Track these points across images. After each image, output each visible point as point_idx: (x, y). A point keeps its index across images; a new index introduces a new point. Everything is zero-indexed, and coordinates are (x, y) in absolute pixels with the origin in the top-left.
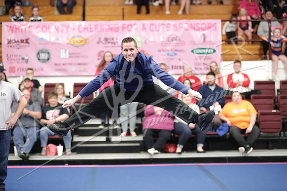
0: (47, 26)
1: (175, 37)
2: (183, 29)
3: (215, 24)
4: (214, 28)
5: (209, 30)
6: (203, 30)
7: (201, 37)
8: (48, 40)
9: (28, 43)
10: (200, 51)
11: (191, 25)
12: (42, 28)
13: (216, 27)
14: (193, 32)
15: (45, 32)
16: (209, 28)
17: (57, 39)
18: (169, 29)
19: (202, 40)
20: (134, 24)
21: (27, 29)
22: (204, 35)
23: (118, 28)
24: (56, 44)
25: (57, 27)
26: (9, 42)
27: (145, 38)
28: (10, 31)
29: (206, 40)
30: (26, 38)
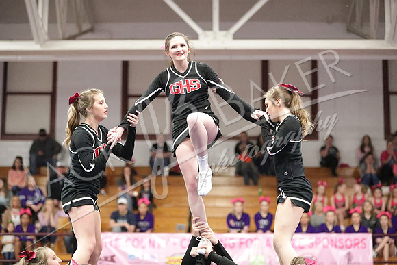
0: (140, 239)
1: (310, 256)
2: (320, 246)
3: (364, 239)
4: (364, 246)
5: (356, 247)
6: (348, 248)
7: (345, 257)
8: (141, 258)
9: (114, 261)
11: (332, 241)
12: (133, 242)
13: (364, 244)
14: (333, 250)
15: (136, 247)
16: (356, 245)
17: (153, 257)
19: (347, 261)
20: (255, 239)
21: (114, 243)
22: (349, 254)
23: (234, 244)
24: (150, 263)
25: (152, 240)
27: (270, 257)
29: (353, 261)
30: (112, 254)
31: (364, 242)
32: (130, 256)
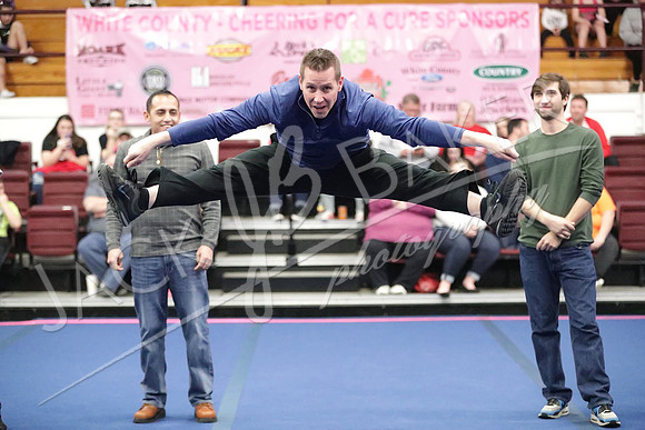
0: (163, 17)
1: (438, 40)
2: (455, 25)
3: (526, 13)
4: (525, 23)
5: (513, 26)
6: (500, 26)
7: (495, 41)
8: (165, 47)
9: (122, 54)
10: (493, 72)
11: (474, 15)
12: (153, 22)
13: (527, 21)
14: (477, 31)
15: (158, 30)
16: (513, 21)
17: (185, 45)
18: (425, 23)
19: (498, 47)
20: (351, 13)
21: (121, 25)
22: (502, 36)
23: (315, 21)
24: (181, 55)
25: (184, 19)
26: (83, 52)
27: (374, 42)
28: (85, 29)
29: (507, 48)
30: (119, 43)
31: (526, 16)
32: (148, 45)
